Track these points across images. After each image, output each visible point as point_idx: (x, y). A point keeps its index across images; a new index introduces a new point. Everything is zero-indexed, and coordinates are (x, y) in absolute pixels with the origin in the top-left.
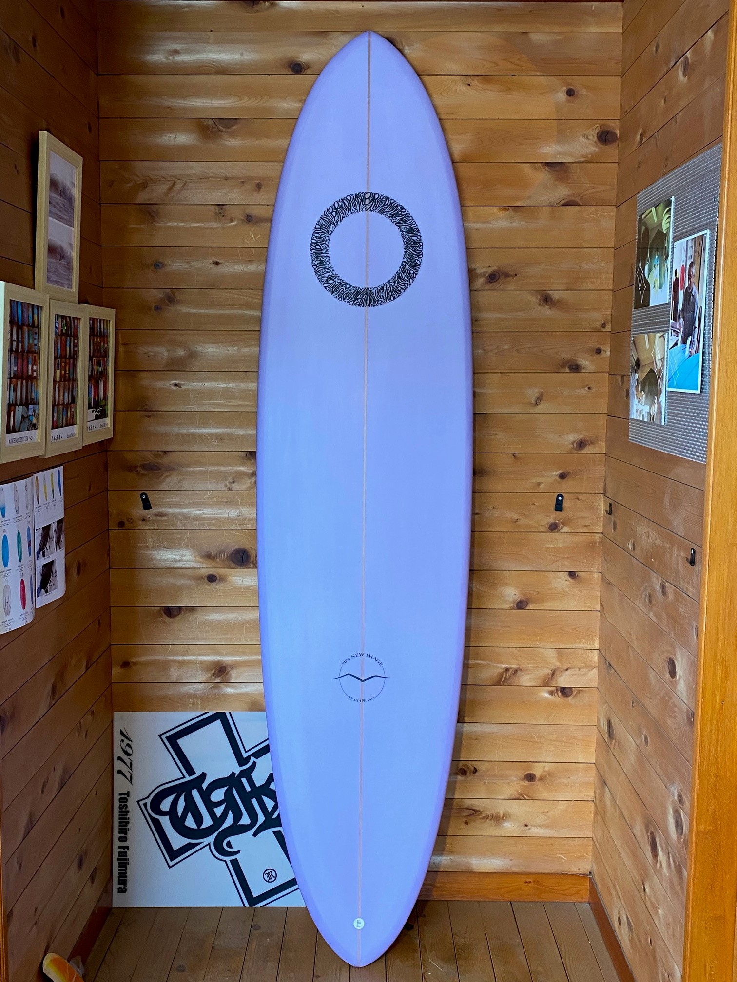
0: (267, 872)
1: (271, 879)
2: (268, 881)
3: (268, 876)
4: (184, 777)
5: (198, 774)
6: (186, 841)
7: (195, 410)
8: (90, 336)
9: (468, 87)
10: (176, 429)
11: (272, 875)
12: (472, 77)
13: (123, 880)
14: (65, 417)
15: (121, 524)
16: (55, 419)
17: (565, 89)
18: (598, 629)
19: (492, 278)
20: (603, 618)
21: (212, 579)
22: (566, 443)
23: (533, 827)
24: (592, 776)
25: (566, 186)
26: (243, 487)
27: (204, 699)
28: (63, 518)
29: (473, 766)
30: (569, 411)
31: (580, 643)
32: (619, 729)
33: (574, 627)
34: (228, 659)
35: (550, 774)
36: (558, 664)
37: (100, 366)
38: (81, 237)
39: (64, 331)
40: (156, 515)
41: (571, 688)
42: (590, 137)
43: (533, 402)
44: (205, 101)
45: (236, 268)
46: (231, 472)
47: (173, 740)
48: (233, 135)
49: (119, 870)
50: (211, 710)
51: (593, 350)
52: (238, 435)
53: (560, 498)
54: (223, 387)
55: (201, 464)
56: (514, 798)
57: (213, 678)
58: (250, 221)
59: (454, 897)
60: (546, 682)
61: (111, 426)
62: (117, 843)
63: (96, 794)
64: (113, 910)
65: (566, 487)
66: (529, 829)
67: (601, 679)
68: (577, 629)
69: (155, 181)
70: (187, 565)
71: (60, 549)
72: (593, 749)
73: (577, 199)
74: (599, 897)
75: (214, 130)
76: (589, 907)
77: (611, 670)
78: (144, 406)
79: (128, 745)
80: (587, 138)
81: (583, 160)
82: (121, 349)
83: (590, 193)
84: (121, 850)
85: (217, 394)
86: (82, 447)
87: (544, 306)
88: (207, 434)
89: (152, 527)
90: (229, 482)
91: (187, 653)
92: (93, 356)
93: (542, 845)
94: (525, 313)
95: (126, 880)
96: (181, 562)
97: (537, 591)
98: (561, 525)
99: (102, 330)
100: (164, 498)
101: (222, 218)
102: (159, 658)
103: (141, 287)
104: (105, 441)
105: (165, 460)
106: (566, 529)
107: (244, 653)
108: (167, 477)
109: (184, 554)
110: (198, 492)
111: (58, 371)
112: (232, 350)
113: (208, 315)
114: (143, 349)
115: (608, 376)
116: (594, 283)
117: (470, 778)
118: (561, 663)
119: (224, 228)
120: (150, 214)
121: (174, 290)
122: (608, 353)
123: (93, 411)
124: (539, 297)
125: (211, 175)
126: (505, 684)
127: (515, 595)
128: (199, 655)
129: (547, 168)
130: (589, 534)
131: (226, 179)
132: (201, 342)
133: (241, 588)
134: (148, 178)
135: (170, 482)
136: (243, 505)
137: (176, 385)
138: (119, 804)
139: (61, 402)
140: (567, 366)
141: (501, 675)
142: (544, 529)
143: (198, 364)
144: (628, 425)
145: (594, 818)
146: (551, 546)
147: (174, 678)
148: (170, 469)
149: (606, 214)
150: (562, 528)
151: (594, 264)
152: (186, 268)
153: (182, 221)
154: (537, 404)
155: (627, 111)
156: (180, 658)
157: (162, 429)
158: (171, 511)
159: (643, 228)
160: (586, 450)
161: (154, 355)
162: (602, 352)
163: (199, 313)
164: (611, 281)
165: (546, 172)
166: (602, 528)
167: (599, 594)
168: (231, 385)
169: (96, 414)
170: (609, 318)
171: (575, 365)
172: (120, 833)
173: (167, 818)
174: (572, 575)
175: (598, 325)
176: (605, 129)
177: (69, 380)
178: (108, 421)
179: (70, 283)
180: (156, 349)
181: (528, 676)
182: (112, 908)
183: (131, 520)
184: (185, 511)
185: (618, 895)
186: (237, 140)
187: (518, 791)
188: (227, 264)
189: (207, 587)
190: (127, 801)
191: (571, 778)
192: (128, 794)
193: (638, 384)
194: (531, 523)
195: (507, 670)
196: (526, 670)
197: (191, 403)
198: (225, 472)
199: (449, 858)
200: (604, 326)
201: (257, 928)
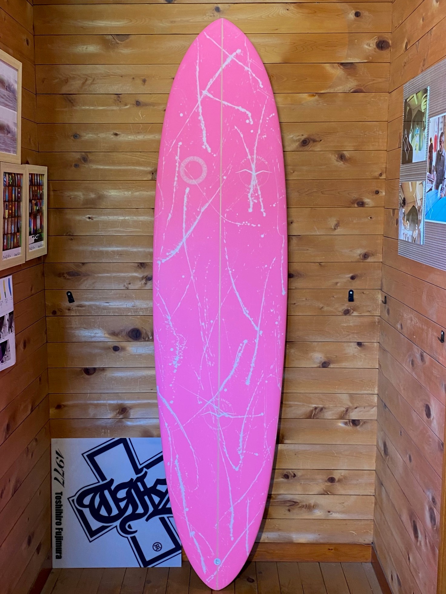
0: (155, 545)
1: (158, 549)
2: (156, 551)
3: (156, 547)
4: (99, 482)
5: (108, 479)
6: (101, 524)
7: (102, 235)
8: (30, 186)
9: (287, 11)
10: (90, 248)
11: (159, 546)
12: (290, 4)
13: (59, 550)
14: (12, 242)
15: (54, 313)
16: (5, 244)
17: (354, 12)
18: (377, 381)
19: (305, 143)
20: (380, 373)
21: (116, 349)
22: (355, 255)
23: (333, 513)
24: (373, 479)
25: (355, 79)
26: (136, 287)
27: (112, 429)
28: (13, 312)
29: (292, 472)
30: (357, 233)
31: (365, 390)
32: (391, 448)
33: (362, 379)
34: (128, 403)
35: (345, 478)
36: (351, 405)
37: (37, 206)
38: (22, 117)
39: (10, 183)
40: (78, 306)
41: (358, 420)
42: (371, 45)
43: (333, 227)
44: (106, 23)
45: (129, 137)
46: (128, 277)
47: (91, 457)
48: (126, 46)
49: (56, 544)
50: (117, 437)
51: (373, 192)
52: (132, 252)
53: (351, 293)
54: (121, 219)
55: (108, 272)
56: (320, 493)
57: (118, 415)
58: (138, 105)
59: (281, 559)
60: (342, 417)
61: (45, 246)
62: (54, 526)
63: (40, 494)
64: (53, 571)
65: (356, 285)
66: (331, 514)
67: (379, 414)
68: (363, 381)
69: (74, 78)
70: (99, 340)
71: (12, 332)
72: (374, 461)
73: (362, 88)
74: (378, 560)
75: (113, 42)
76: (371, 566)
77: (385, 408)
78: (67, 233)
79: (61, 461)
80: (369, 45)
81: (366, 61)
82: (52, 193)
83: (372, 84)
84: (58, 531)
85: (117, 224)
86: (26, 262)
87: (340, 162)
88: (111, 251)
89: (75, 315)
90: (127, 284)
91: (100, 399)
92: (33, 199)
93: (339, 525)
94: (327, 167)
95: (61, 551)
96: (95, 338)
97: (336, 356)
98: (352, 311)
99: (38, 181)
100: (83, 295)
101: (120, 103)
102: (81, 402)
103: (64, 151)
104: (42, 257)
105: (83, 269)
106: (355, 314)
107: (138, 399)
108: (84, 280)
109: (97, 332)
110: (106, 291)
111: (7, 211)
112: (128, 194)
113: (111, 170)
114: (67, 193)
115: (383, 210)
116: (373, 145)
117: (291, 480)
118: (352, 403)
119: (120, 110)
120: (70, 101)
121: (88, 153)
122: (384, 194)
123: (33, 237)
124: (337, 156)
125: (111, 74)
126: (315, 418)
127: (321, 358)
128: (108, 400)
129: (342, 67)
130: (370, 317)
131: (122, 77)
132: (106, 189)
133: (135, 355)
134: (68, 77)
135: (86, 284)
136: (136, 299)
137: (89, 218)
138: (56, 500)
139: (9, 232)
140: (356, 202)
141: (312, 411)
142: (340, 314)
143: (104, 204)
144: (398, 244)
145: (375, 507)
146: (345, 325)
147: (91, 416)
148: (87, 275)
149: (382, 98)
150: (352, 313)
151: (374, 132)
152: (96, 138)
153: (93, 106)
154: (335, 228)
155: (396, 27)
156: (96, 402)
157: (81, 248)
158: (87, 303)
159: (408, 108)
160: (370, 260)
161: (74, 198)
162: (380, 193)
163: (104, 169)
164: (385, 144)
165: (341, 70)
166: (380, 312)
167: (378, 357)
168: (127, 218)
169: (35, 239)
170: (385, 170)
171: (361, 202)
172: (56, 519)
173: (88, 509)
174: (359, 344)
175: (377, 174)
176: (381, 39)
177: (15, 217)
178: (44, 243)
179: (15, 150)
180: (76, 193)
181: (330, 413)
182: (52, 568)
183: (61, 310)
184: (97, 303)
185: (391, 560)
186: (129, 49)
187: (323, 489)
188: (123, 135)
189: (113, 354)
190: (61, 498)
191: (359, 480)
192: (61, 493)
193: (404, 216)
194: (332, 309)
195: (316, 408)
196: (329, 408)
197: (100, 230)
198: (125, 277)
199: (277, 534)
200: (381, 175)
201: (149, 582)
